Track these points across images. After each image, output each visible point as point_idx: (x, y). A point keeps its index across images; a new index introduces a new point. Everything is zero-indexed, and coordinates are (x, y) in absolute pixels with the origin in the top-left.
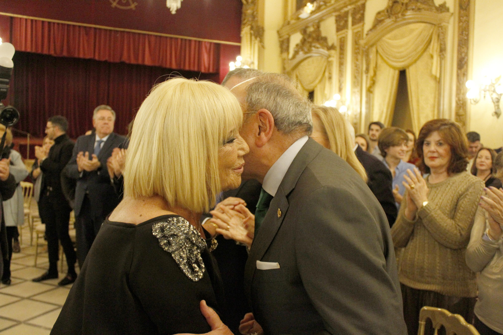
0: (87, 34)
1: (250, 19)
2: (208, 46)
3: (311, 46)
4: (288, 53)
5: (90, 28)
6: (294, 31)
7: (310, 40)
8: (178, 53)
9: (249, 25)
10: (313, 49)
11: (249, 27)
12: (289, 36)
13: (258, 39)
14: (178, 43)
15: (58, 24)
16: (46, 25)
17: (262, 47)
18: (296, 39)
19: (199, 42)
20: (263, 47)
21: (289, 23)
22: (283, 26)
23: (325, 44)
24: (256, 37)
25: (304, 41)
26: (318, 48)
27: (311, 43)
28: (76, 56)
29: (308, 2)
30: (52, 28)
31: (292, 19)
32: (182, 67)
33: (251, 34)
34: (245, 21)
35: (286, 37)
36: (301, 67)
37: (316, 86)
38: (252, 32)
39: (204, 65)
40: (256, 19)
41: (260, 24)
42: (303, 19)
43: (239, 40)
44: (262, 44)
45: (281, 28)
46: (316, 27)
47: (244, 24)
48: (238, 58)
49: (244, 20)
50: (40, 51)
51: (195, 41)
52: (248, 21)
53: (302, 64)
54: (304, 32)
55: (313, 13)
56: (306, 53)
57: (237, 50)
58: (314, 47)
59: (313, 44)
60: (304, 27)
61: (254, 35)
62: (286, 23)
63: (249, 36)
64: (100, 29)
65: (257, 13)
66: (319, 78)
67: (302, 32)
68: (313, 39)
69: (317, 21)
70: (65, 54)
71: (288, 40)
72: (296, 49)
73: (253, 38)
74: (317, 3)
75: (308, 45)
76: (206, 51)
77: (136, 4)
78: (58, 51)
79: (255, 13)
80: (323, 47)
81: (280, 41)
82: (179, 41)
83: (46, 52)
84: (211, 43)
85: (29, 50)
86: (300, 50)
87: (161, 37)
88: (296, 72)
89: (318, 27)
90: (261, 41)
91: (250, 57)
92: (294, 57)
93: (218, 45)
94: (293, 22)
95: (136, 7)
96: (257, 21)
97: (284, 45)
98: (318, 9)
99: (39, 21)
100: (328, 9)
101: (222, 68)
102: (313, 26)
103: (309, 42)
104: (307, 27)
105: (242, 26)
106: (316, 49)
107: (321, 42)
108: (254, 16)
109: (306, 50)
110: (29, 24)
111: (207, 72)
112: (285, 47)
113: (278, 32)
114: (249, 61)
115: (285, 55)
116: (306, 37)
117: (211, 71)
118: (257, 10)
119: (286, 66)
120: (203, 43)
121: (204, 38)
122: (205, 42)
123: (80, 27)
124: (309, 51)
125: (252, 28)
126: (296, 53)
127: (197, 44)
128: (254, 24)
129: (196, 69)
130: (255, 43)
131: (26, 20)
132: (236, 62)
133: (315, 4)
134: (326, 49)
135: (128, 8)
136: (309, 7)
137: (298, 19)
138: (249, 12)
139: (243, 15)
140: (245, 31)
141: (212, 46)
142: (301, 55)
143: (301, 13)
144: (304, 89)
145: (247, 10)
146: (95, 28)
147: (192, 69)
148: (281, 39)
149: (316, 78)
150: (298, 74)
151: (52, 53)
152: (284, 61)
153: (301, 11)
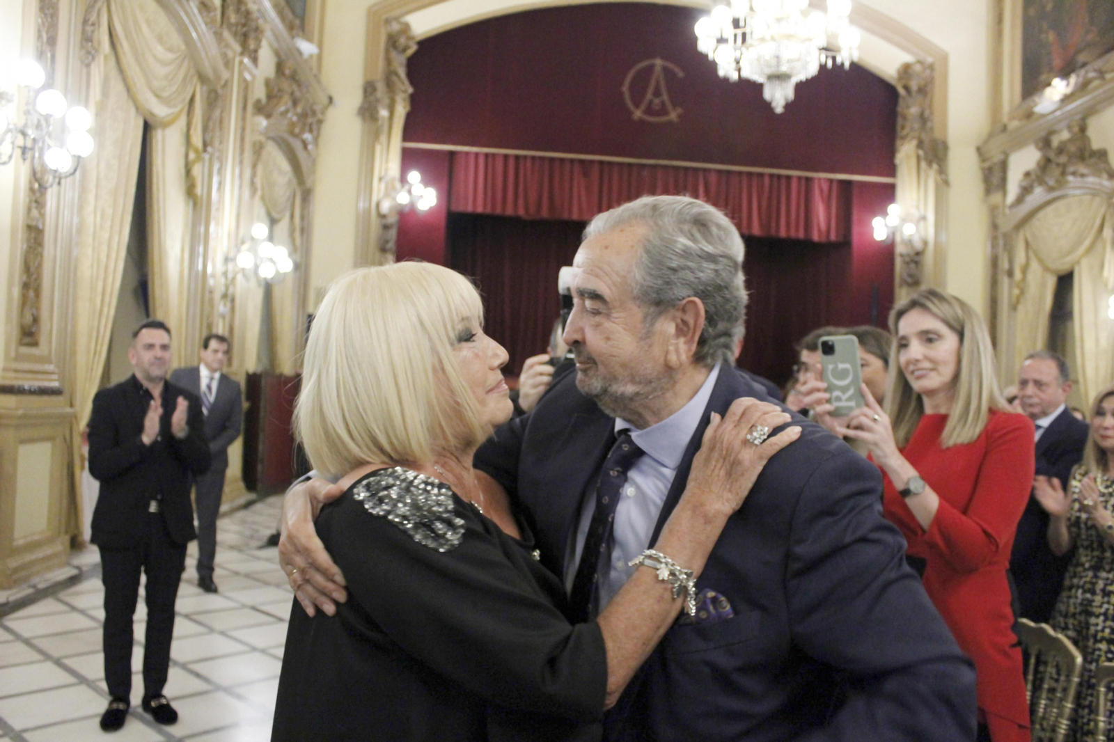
0: (586, 174)
1: (916, 126)
2: (825, 187)
3: (1063, 173)
4: (1005, 194)
5: (592, 162)
6: (1018, 144)
7: (1063, 159)
8: (764, 203)
9: (913, 138)
10: (1070, 178)
11: (914, 143)
12: (1007, 155)
13: (935, 166)
14: (763, 185)
15: (533, 158)
16: (511, 163)
17: (944, 183)
18: (1025, 160)
19: (808, 179)
20: (946, 183)
21: (1004, 128)
22: (991, 135)
23: (1102, 165)
24: (930, 164)
25: (1046, 164)
26: (1082, 176)
27: (1064, 166)
28: (565, 216)
29: (1056, 77)
30: (521, 166)
31: (1012, 118)
32: (773, 232)
33: (918, 158)
34: (905, 132)
35: (997, 158)
36: (1036, 222)
37: (1078, 262)
38: (921, 153)
39: (819, 225)
40: (929, 124)
41: (937, 134)
42: (1043, 116)
43: (891, 170)
44: (944, 176)
45: (986, 141)
46: (1076, 129)
47: (903, 138)
48: (892, 208)
49: (903, 128)
50: (498, 211)
51: (799, 178)
52: (912, 129)
53: (1041, 214)
54: (1045, 143)
55: (1066, 99)
56: (1051, 189)
57: (888, 193)
58: (1074, 174)
59: (1071, 169)
60: (1043, 134)
61: (926, 159)
62: (998, 128)
63: (914, 161)
64: (610, 163)
65: (932, 113)
66: (1087, 243)
67: (1041, 144)
68: (1071, 157)
69: (1079, 117)
70: (545, 214)
71: (1004, 166)
72: (1024, 184)
73: (923, 164)
74: (1078, 76)
75: (1057, 172)
76: (822, 197)
77: (679, 110)
78: (532, 210)
79: (927, 113)
80: (1097, 173)
81: (983, 169)
82: (767, 181)
83: (509, 212)
84: (831, 181)
85: (480, 210)
86: (1036, 184)
87: (729, 172)
88: (1026, 232)
89: (1083, 129)
90: (942, 171)
91: (918, 207)
92: (1020, 200)
93: (847, 184)
94: (1015, 124)
95: (680, 116)
96: (932, 129)
97: (993, 177)
98: (1083, 87)
99: (498, 155)
100: (1106, 88)
101: (856, 230)
102: (1069, 128)
103: (1058, 165)
104: (1052, 132)
105: (898, 142)
106: (1079, 179)
107: (1093, 160)
108: (923, 119)
109: (1052, 182)
110: (481, 161)
111: (823, 239)
112: (995, 180)
113: (979, 150)
114: (916, 213)
115: (996, 198)
116: (1052, 155)
117: (833, 237)
118: (931, 106)
119: (1000, 221)
120: (816, 181)
121: (817, 171)
122: (819, 179)
123: (572, 161)
124: (1061, 183)
125: (920, 145)
126: (1026, 190)
127: (803, 182)
128: (924, 136)
129: (801, 235)
130: (927, 176)
131: (477, 155)
132: (888, 217)
133: (1073, 79)
134: (1105, 176)
135: (664, 119)
136: (1058, 88)
137: (1029, 115)
138: (914, 111)
139: (900, 121)
140: (906, 153)
141: (835, 186)
142: (1039, 194)
143: (1036, 105)
144: (1046, 269)
145: (908, 107)
146: (601, 163)
147: (793, 234)
148: (987, 165)
149: (1079, 242)
150: (1030, 239)
151: (521, 212)
152: (993, 211)
153: (1036, 98)
